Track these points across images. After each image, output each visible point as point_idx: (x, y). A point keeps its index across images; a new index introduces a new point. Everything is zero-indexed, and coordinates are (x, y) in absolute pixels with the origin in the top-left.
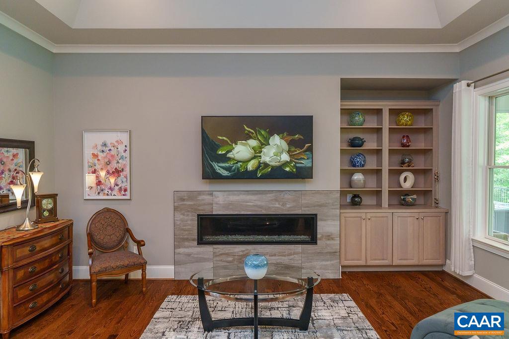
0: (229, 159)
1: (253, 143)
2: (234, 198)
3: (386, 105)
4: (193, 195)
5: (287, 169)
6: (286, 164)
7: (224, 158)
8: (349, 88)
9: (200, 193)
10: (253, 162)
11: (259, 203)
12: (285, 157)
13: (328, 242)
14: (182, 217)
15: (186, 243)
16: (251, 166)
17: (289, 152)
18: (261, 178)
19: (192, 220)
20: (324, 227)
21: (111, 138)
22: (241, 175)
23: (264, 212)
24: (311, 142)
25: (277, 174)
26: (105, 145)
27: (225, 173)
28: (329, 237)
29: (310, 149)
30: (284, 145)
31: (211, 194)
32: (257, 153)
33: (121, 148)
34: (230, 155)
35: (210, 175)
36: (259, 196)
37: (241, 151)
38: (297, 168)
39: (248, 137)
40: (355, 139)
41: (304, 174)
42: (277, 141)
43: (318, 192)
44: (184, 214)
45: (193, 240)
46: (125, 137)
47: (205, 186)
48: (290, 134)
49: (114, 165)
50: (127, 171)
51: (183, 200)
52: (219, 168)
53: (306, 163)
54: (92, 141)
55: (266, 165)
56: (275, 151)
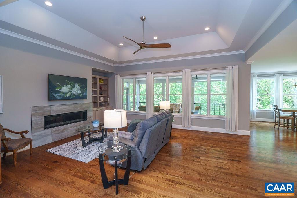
0: (60, 92)
1: (69, 86)
2: (59, 108)
3: (98, 77)
4: (41, 108)
5: (80, 96)
6: (80, 94)
7: (58, 92)
8: (94, 71)
9: (45, 107)
10: (69, 93)
11: (69, 109)
12: (80, 92)
13: (90, 119)
14: (36, 118)
15: (38, 130)
16: (68, 95)
17: (81, 90)
18: (72, 99)
19: (41, 119)
20: (89, 114)
22: (65, 98)
23: (71, 112)
24: (87, 87)
25: (77, 97)
27: (58, 98)
28: (90, 117)
29: (87, 89)
30: (79, 87)
31: (50, 107)
32: (70, 90)
34: (61, 91)
35: (51, 98)
36: (69, 106)
37: (65, 89)
38: (83, 95)
39: (67, 84)
41: (85, 97)
42: (77, 86)
43: (87, 103)
44: (37, 117)
45: (42, 128)
51: (37, 110)
52: (56, 96)
53: (85, 94)
55: (73, 94)
56: (76, 90)
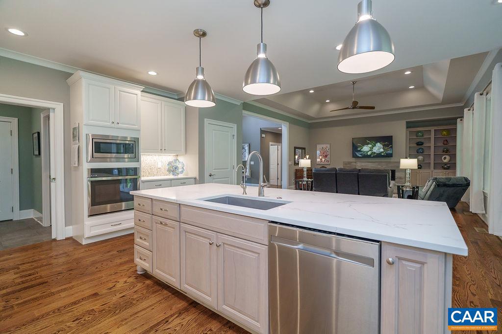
1: (370, 146)
2: (363, 164)
3: (433, 129)
4: (350, 163)
5: (383, 154)
6: (382, 152)
7: (360, 151)
8: (409, 125)
9: (352, 162)
12: (382, 150)
13: (400, 180)
16: (369, 153)
17: (383, 148)
18: (373, 157)
20: (398, 174)
21: (324, 146)
22: (365, 156)
24: (392, 144)
25: (379, 156)
26: (323, 148)
27: (360, 156)
29: (392, 147)
30: (382, 146)
31: (356, 163)
32: (371, 149)
33: (327, 149)
34: (362, 150)
35: (354, 156)
36: (373, 163)
37: (366, 148)
38: (386, 154)
39: (368, 144)
40: (419, 142)
41: (390, 156)
42: (378, 144)
46: (328, 146)
47: (353, 160)
48: (384, 142)
49: (325, 154)
50: (329, 156)
51: (346, 164)
52: (358, 154)
53: (390, 152)
54: (319, 147)
55: (375, 153)
56: (378, 148)
